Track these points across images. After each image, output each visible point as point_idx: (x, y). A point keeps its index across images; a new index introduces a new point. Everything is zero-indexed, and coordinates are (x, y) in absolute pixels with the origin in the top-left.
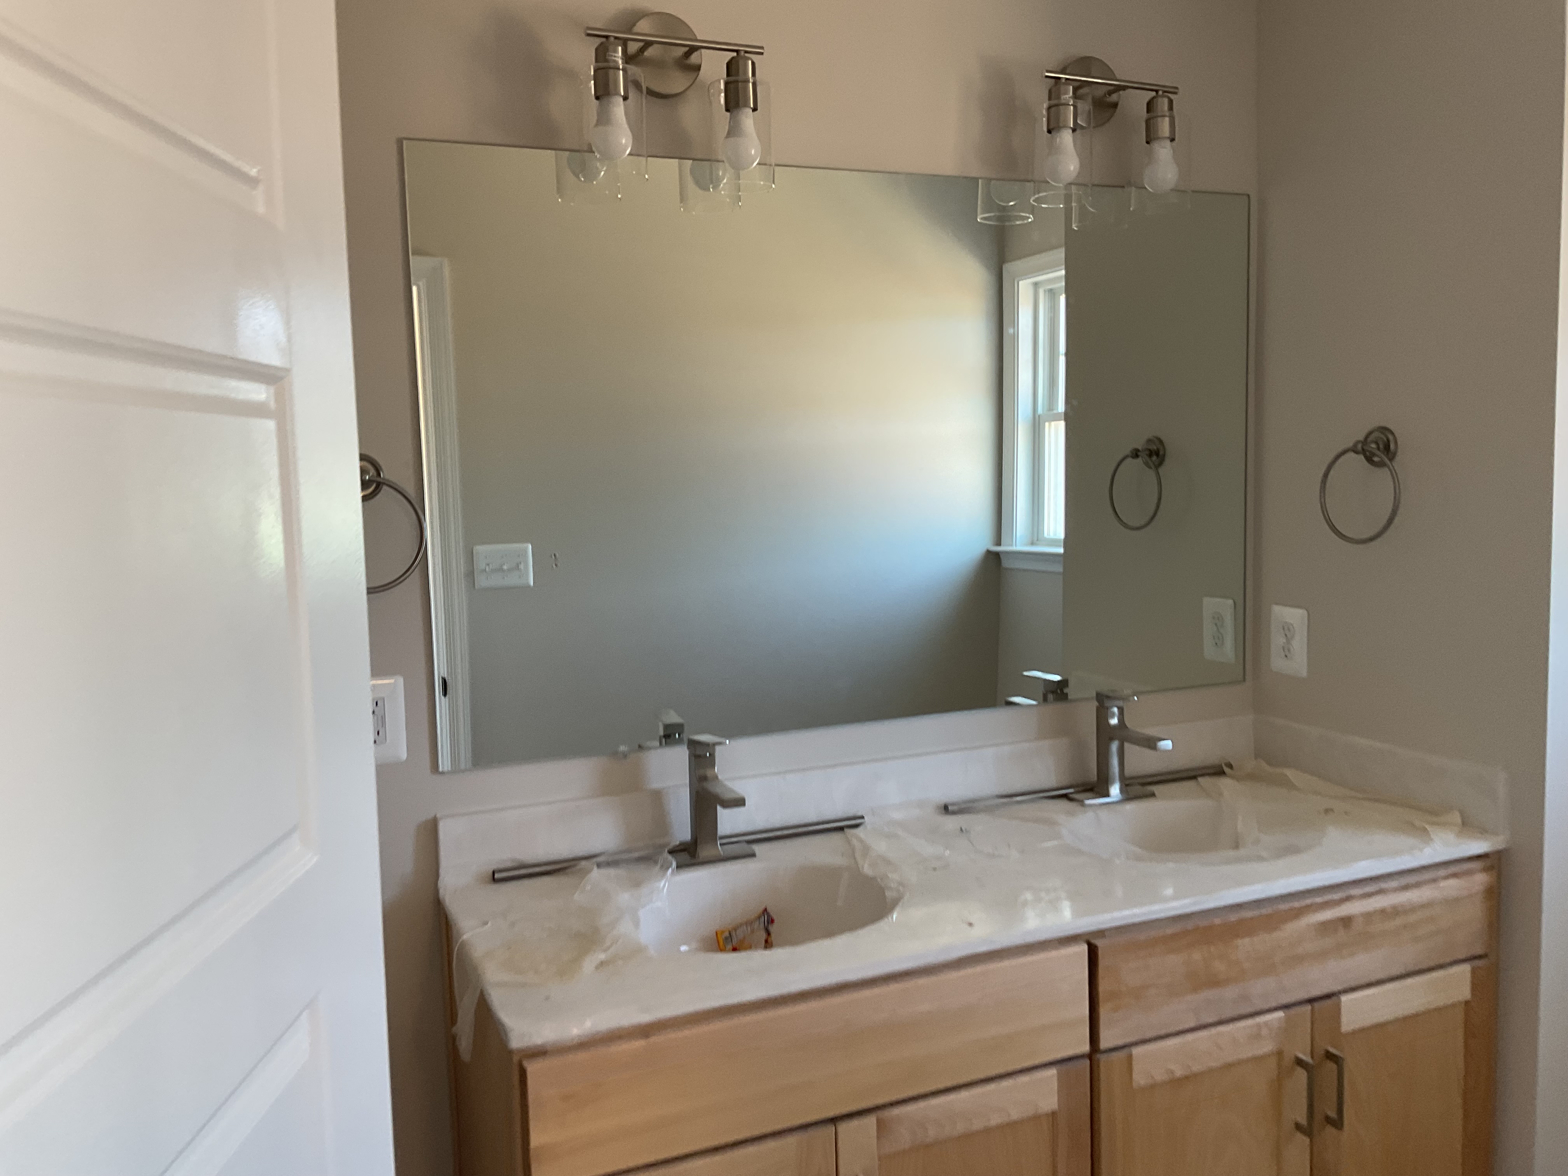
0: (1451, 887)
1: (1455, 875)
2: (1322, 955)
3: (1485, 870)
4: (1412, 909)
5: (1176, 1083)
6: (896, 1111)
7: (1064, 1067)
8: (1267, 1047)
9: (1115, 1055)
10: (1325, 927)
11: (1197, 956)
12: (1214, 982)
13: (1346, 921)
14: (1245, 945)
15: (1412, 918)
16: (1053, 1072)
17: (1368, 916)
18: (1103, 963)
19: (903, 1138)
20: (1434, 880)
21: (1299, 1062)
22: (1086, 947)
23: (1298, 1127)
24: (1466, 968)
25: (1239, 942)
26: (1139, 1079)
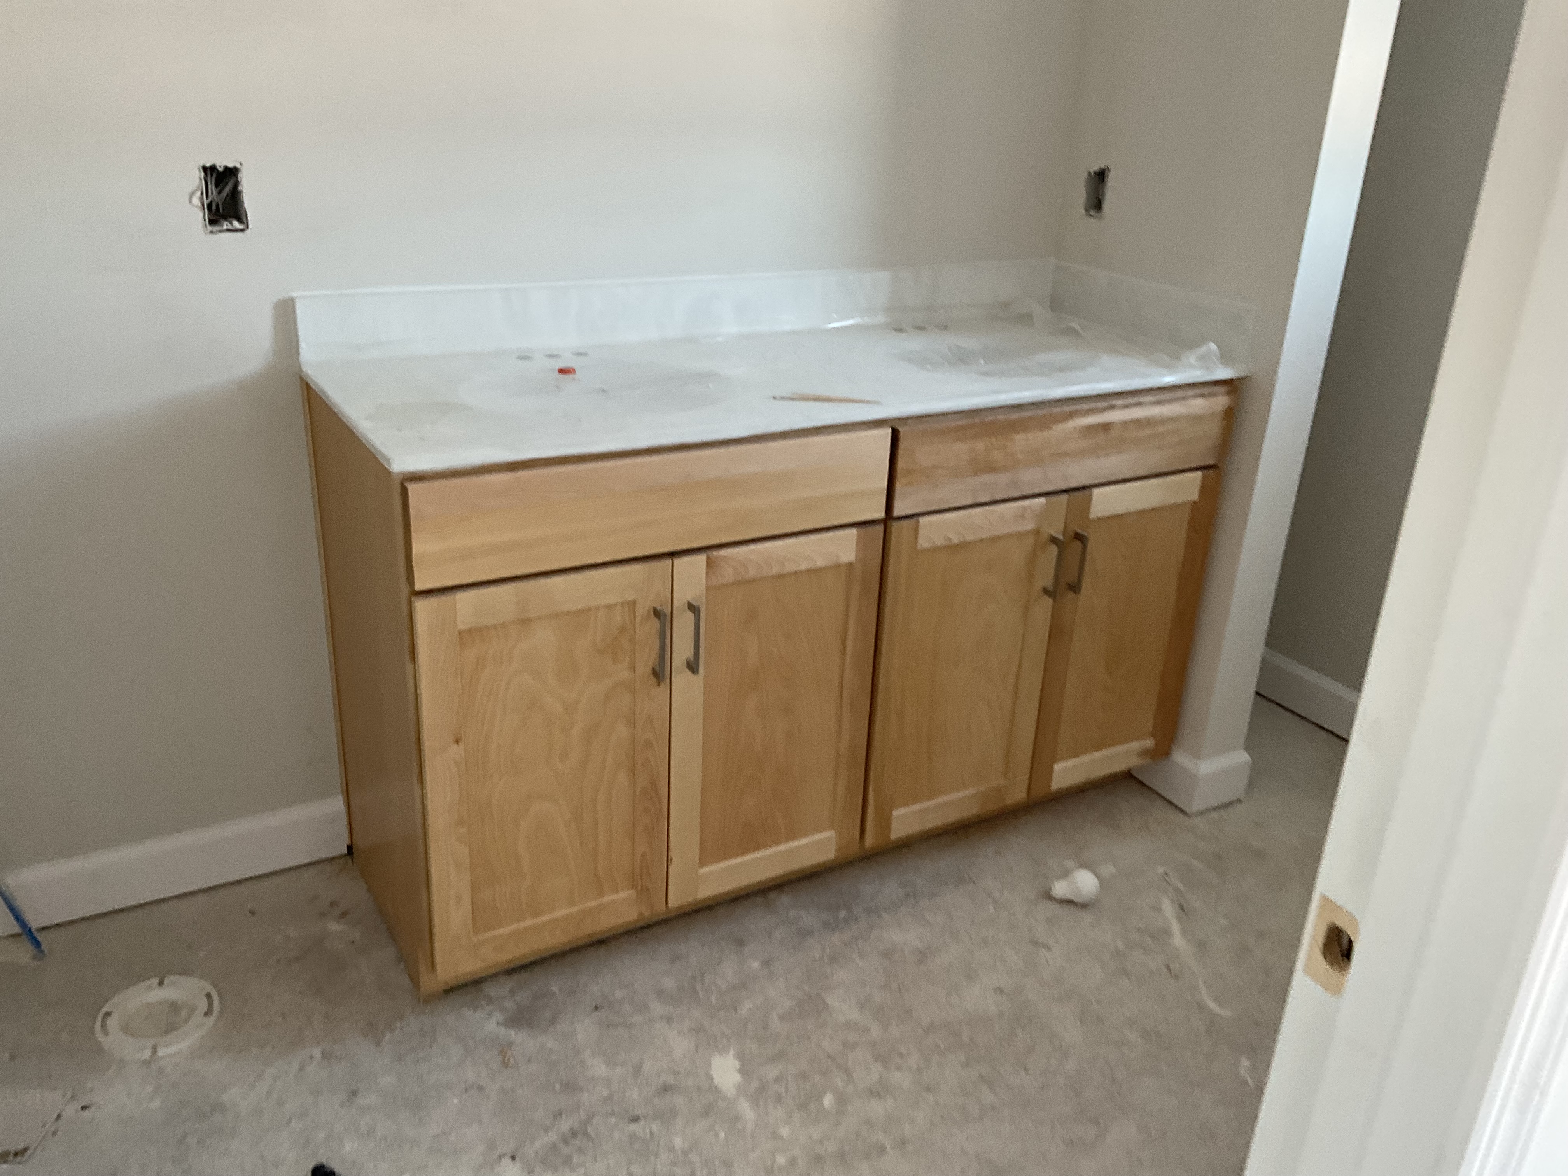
0: (1197, 405)
1: (1202, 396)
2: (1083, 453)
3: (1228, 393)
4: (1163, 421)
5: (953, 548)
6: (724, 552)
7: (864, 530)
8: (1029, 526)
9: (905, 523)
10: (1090, 430)
11: (980, 445)
12: (991, 469)
13: (1106, 427)
14: (1021, 441)
15: (1161, 429)
16: (853, 531)
17: (1125, 424)
18: (903, 445)
19: (728, 574)
20: (1184, 398)
21: (1053, 540)
22: (890, 430)
23: (1046, 591)
24: (1199, 474)
25: (1017, 437)
26: (923, 543)
